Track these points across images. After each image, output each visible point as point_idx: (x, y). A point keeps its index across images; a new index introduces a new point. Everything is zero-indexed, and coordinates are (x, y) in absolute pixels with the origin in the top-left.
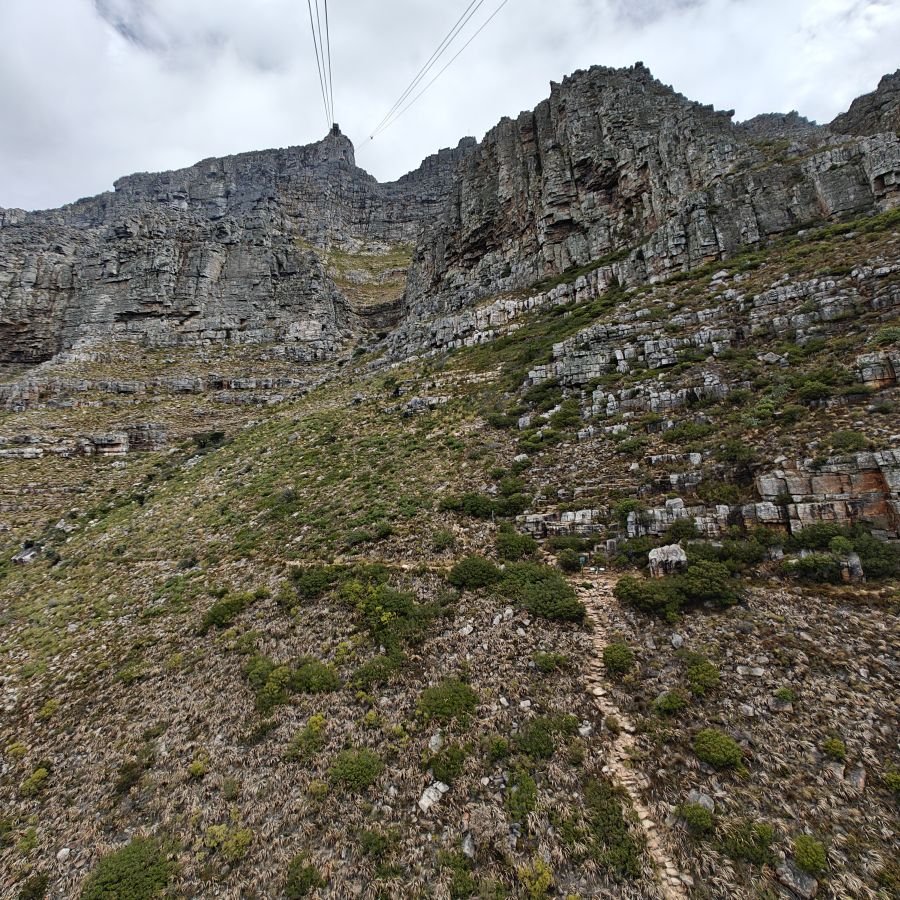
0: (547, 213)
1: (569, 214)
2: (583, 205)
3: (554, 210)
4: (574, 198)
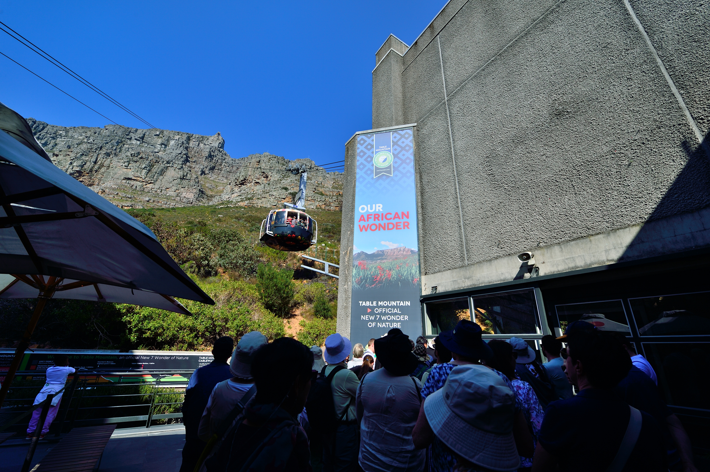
1: (259, 181)
2: (262, 180)
3: (256, 180)
4: (260, 178)
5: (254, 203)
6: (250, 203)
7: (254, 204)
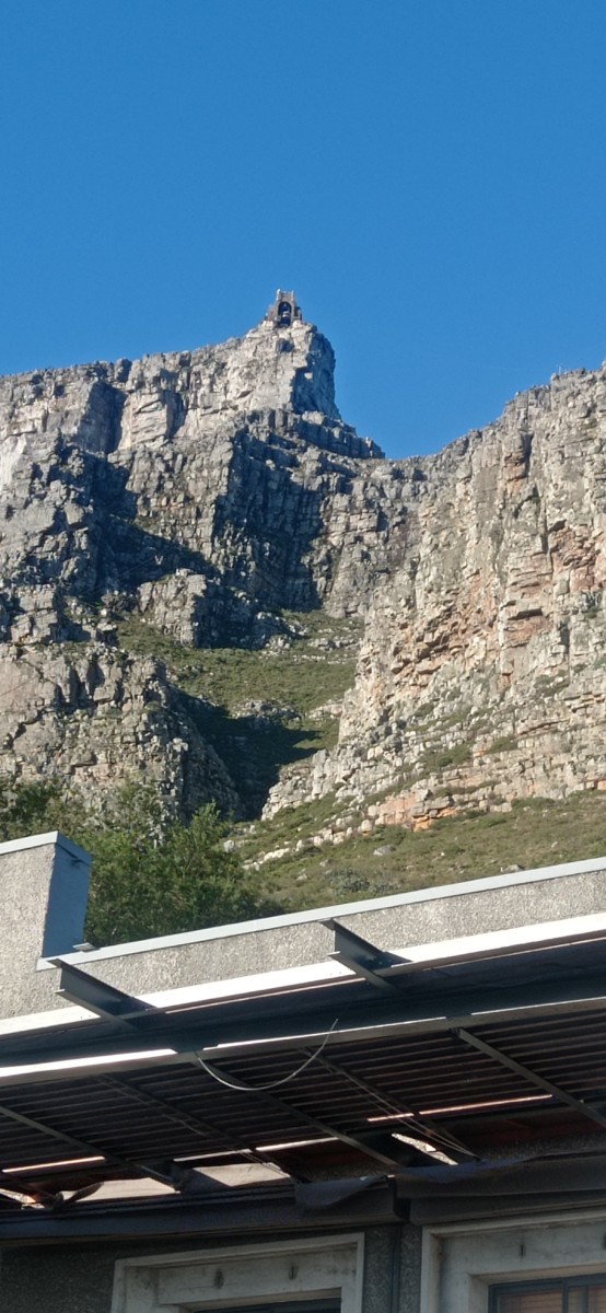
0: (507, 599)
1: (536, 602)
2: (556, 588)
3: (517, 596)
4: (547, 578)
5: (470, 783)
6: (449, 793)
7: (473, 790)
